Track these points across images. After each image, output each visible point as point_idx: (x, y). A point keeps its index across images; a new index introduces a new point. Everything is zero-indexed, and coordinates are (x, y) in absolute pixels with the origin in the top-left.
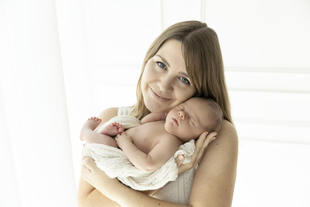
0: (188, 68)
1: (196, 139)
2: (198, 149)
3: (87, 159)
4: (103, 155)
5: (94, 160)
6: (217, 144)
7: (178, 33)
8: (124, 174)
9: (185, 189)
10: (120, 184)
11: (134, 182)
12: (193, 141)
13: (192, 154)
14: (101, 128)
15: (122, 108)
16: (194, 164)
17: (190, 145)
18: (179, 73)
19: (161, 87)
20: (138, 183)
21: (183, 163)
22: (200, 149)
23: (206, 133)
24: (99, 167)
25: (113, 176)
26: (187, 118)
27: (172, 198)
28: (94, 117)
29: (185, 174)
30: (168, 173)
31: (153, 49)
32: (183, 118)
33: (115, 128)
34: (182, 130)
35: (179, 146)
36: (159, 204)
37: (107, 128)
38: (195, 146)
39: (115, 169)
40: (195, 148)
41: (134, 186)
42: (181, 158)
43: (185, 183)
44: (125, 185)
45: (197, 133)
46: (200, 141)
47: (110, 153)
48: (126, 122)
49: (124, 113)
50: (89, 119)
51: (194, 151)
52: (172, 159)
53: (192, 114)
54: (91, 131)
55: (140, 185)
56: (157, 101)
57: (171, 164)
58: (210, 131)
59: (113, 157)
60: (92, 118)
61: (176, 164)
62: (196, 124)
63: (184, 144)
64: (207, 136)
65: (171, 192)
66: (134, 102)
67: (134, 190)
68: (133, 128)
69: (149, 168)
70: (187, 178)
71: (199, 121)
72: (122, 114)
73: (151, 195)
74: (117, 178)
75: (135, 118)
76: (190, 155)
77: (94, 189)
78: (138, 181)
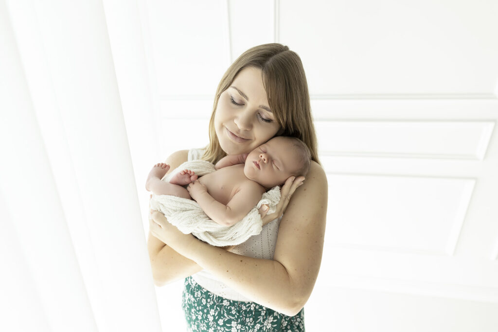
0: (270, 101)
1: (281, 185)
2: (284, 197)
3: (155, 213)
4: (175, 209)
5: (164, 215)
6: (305, 190)
7: (257, 59)
8: (200, 229)
9: (270, 241)
10: (195, 240)
11: (211, 237)
12: (278, 188)
13: (277, 203)
14: (171, 176)
15: (192, 151)
16: (279, 213)
17: (275, 192)
18: (260, 106)
19: (239, 124)
20: (216, 238)
21: (267, 214)
22: (286, 197)
23: (293, 178)
24: (170, 222)
25: (187, 231)
26: (270, 161)
27: (254, 251)
28: (160, 163)
29: (269, 224)
30: (251, 226)
31: (226, 80)
32: (265, 162)
33: (186, 176)
34: (265, 176)
35: (262, 194)
36: (241, 261)
37: (177, 176)
38: (281, 194)
39: (189, 224)
40: (280, 196)
41: (212, 241)
42: (266, 208)
43: (269, 235)
44: (201, 240)
45: (282, 179)
46: (285, 188)
47: (183, 206)
48: (198, 168)
49: (195, 157)
50: (155, 166)
51: (279, 199)
52: (255, 210)
53: (275, 157)
54: (158, 180)
55: (218, 240)
56: (234, 141)
57: (254, 216)
58: (298, 175)
59: (186, 210)
60: (159, 164)
61: (260, 215)
62: (281, 169)
63: (268, 192)
64: (293, 182)
65: (254, 246)
66: (206, 142)
67: (212, 246)
68: (207, 175)
69: (229, 221)
70: (271, 229)
71: (284, 165)
72: (193, 159)
73: (230, 250)
74: (191, 234)
75: (208, 162)
76: (275, 204)
77: (166, 245)
78: (217, 236)
